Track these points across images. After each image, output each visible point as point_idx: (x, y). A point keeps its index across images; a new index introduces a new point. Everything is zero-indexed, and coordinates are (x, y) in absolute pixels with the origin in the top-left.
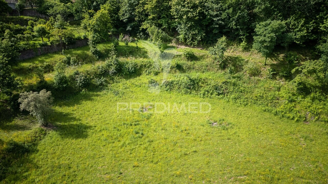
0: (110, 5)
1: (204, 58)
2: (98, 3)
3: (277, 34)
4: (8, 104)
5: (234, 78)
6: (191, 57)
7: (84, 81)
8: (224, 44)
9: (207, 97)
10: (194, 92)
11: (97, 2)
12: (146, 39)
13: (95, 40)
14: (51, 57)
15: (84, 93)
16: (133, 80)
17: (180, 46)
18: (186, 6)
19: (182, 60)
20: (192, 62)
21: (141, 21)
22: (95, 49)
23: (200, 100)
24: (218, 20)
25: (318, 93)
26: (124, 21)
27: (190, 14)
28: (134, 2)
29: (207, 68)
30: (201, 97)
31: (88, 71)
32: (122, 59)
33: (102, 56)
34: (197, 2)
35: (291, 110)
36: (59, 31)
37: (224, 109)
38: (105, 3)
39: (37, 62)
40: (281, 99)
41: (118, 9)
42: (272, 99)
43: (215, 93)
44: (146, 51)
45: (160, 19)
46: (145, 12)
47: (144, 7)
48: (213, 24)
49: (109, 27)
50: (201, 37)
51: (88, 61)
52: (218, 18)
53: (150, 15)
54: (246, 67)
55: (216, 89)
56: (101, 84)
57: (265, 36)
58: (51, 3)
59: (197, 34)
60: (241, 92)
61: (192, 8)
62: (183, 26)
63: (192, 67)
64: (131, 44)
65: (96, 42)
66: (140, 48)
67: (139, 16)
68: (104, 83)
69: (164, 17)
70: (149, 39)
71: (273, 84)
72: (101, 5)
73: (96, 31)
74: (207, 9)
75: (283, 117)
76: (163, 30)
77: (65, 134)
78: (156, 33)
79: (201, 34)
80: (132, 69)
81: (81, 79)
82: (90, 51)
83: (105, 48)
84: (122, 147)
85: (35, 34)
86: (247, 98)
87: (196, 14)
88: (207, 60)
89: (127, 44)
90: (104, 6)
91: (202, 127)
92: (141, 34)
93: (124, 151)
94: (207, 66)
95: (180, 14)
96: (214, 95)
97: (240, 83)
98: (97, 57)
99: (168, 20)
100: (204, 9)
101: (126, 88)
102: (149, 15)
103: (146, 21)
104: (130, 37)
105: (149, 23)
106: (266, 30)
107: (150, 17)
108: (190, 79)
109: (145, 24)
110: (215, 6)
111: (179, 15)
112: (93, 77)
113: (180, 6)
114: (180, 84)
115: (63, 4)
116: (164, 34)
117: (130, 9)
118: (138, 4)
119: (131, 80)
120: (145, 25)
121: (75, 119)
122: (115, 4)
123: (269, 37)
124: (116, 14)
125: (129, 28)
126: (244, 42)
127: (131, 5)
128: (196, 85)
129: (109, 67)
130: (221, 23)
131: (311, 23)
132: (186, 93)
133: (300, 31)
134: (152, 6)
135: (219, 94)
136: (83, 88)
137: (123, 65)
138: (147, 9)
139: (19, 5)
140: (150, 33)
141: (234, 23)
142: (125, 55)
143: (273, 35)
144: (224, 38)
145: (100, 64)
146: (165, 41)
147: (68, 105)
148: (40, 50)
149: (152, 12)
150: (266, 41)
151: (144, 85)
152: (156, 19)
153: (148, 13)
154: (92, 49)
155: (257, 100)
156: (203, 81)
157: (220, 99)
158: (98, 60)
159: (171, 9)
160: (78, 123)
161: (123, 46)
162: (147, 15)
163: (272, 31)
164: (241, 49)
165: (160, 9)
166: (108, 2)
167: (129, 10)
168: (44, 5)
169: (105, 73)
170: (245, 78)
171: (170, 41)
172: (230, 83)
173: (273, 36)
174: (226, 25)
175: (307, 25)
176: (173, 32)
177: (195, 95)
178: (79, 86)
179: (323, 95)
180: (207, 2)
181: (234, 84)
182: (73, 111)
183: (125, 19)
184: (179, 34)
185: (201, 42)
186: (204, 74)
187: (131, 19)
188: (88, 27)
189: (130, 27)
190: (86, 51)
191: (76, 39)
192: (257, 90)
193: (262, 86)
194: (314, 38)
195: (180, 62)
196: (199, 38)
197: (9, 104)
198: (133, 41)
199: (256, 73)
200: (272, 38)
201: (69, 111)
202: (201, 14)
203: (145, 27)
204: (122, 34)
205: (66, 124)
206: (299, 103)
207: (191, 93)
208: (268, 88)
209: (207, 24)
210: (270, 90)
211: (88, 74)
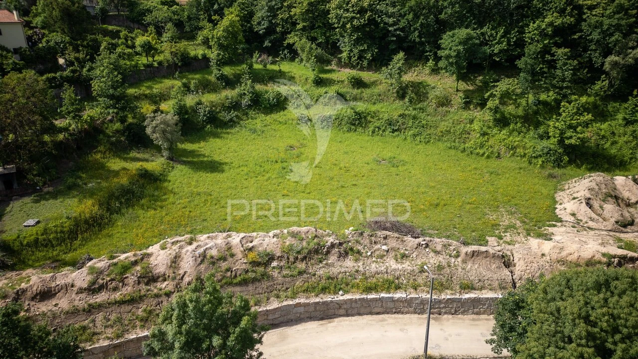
0: (239, 8)
1: (377, 85)
2: (221, 6)
3: (466, 47)
4: (121, 134)
5: (415, 109)
6: (358, 83)
7: (209, 113)
8: (401, 62)
9: (378, 135)
10: (360, 129)
11: (219, 5)
12: (292, 59)
13: (221, 59)
14: (161, 83)
15: (210, 130)
16: (274, 116)
17: (342, 70)
18: (351, 10)
19: (344, 87)
20: (359, 91)
21: (285, 33)
22: (221, 72)
23: (367, 138)
24: (395, 30)
25: (518, 124)
26: (261, 32)
27: (355, 22)
28: (276, 5)
29: (380, 98)
30: (369, 136)
31: (212, 102)
32: (259, 87)
33: (230, 82)
34: (366, 4)
35: (482, 146)
36: (172, 46)
37: (398, 147)
38: (231, 5)
39: (144, 88)
40: (472, 133)
41: (251, 14)
42: (461, 133)
43: (389, 130)
44: (293, 75)
45: (314, 29)
46: (291, 19)
47: (290, 11)
48: (388, 36)
49: (240, 40)
50: (372, 55)
51: (211, 89)
52: (395, 27)
53: (299, 24)
54: (431, 95)
55: (390, 124)
56: (231, 120)
57: (451, 49)
58: (148, 6)
59: (367, 50)
60: (423, 127)
61: (359, 12)
62: (346, 40)
63: (358, 96)
64: (270, 67)
65: (222, 63)
66: (284, 72)
67: (283, 25)
68: (235, 119)
69: (319, 27)
70: (297, 60)
71: (466, 115)
72: (225, 9)
73: (221, 46)
74: (380, 14)
75: (471, 153)
76: (319, 45)
77: (197, 168)
78: (307, 49)
79: (372, 50)
80: (273, 100)
81: (205, 111)
82: (213, 75)
83: (234, 72)
84: (267, 180)
85: (139, 49)
86: (430, 134)
87: (365, 21)
88: (380, 87)
89: (265, 66)
90: (230, 10)
91: (366, 165)
92: (286, 52)
93: (270, 184)
94: (380, 95)
95: (343, 22)
96: (387, 133)
97: (422, 115)
98: (224, 84)
99: (326, 31)
100: (375, 14)
101: (265, 126)
102: (297, 23)
103: (293, 33)
104: (269, 56)
105: (297, 35)
106: (453, 41)
107: (299, 27)
108: (355, 112)
109: (291, 37)
110: (391, 10)
111: (341, 23)
112: (220, 110)
113: (342, 10)
114: (340, 119)
115: (166, 7)
116: (319, 50)
117: (269, 14)
118: (281, 8)
119: (272, 115)
120: (292, 39)
121: (204, 156)
122: (247, 7)
123: (455, 51)
124: (249, 22)
125: (267, 43)
126: (431, 61)
127: (271, 9)
128: (363, 119)
129: (241, 97)
130: (400, 34)
131: (512, 32)
132: (349, 130)
133: (498, 43)
134: (302, 10)
135: (394, 131)
136: (207, 123)
137: (261, 95)
138: (295, 15)
139: (100, 8)
140: (299, 49)
141: (417, 33)
142: (263, 81)
143: (461, 48)
144: (401, 55)
145: (229, 94)
146: (321, 61)
147: (192, 142)
148: (144, 72)
149: (302, 19)
150: (452, 57)
151: (290, 122)
152: (307, 30)
153: (296, 20)
154: (215, 71)
155: (442, 136)
156: (373, 115)
157: (394, 137)
158: (224, 88)
159: (329, 14)
160: (210, 159)
161: (259, 69)
162: (294, 24)
163: (460, 43)
164: (427, 72)
165: (314, 14)
166: (236, 4)
167: (268, 17)
168: (138, 9)
169: (235, 106)
170: (430, 110)
171: (329, 62)
172: (409, 115)
173: (460, 50)
174: (407, 37)
175: (508, 36)
176: (333, 49)
177: (362, 133)
178: (203, 120)
179: (525, 127)
180: (380, 5)
181: (415, 118)
182: (199, 148)
183: (261, 29)
184: (341, 52)
185: (373, 63)
186: (376, 106)
187: (270, 30)
188: (210, 40)
189: (269, 42)
190: (206, 76)
191: (192, 58)
192: (443, 123)
193: (451, 118)
194: (519, 52)
195: (343, 90)
196: (369, 56)
197: (123, 135)
198: (274, 63)
199: (444, 102)
200: (459, 52)
201: (193, 148)
202: (372, 21)
203: (291, 41)
204: (257, 52)
205: (194, 160)
206: (493, 136)
207: (355, 130)
208: (458, 120)
209: (381, 35)
210: (460, 123)
211: (214, 106)
